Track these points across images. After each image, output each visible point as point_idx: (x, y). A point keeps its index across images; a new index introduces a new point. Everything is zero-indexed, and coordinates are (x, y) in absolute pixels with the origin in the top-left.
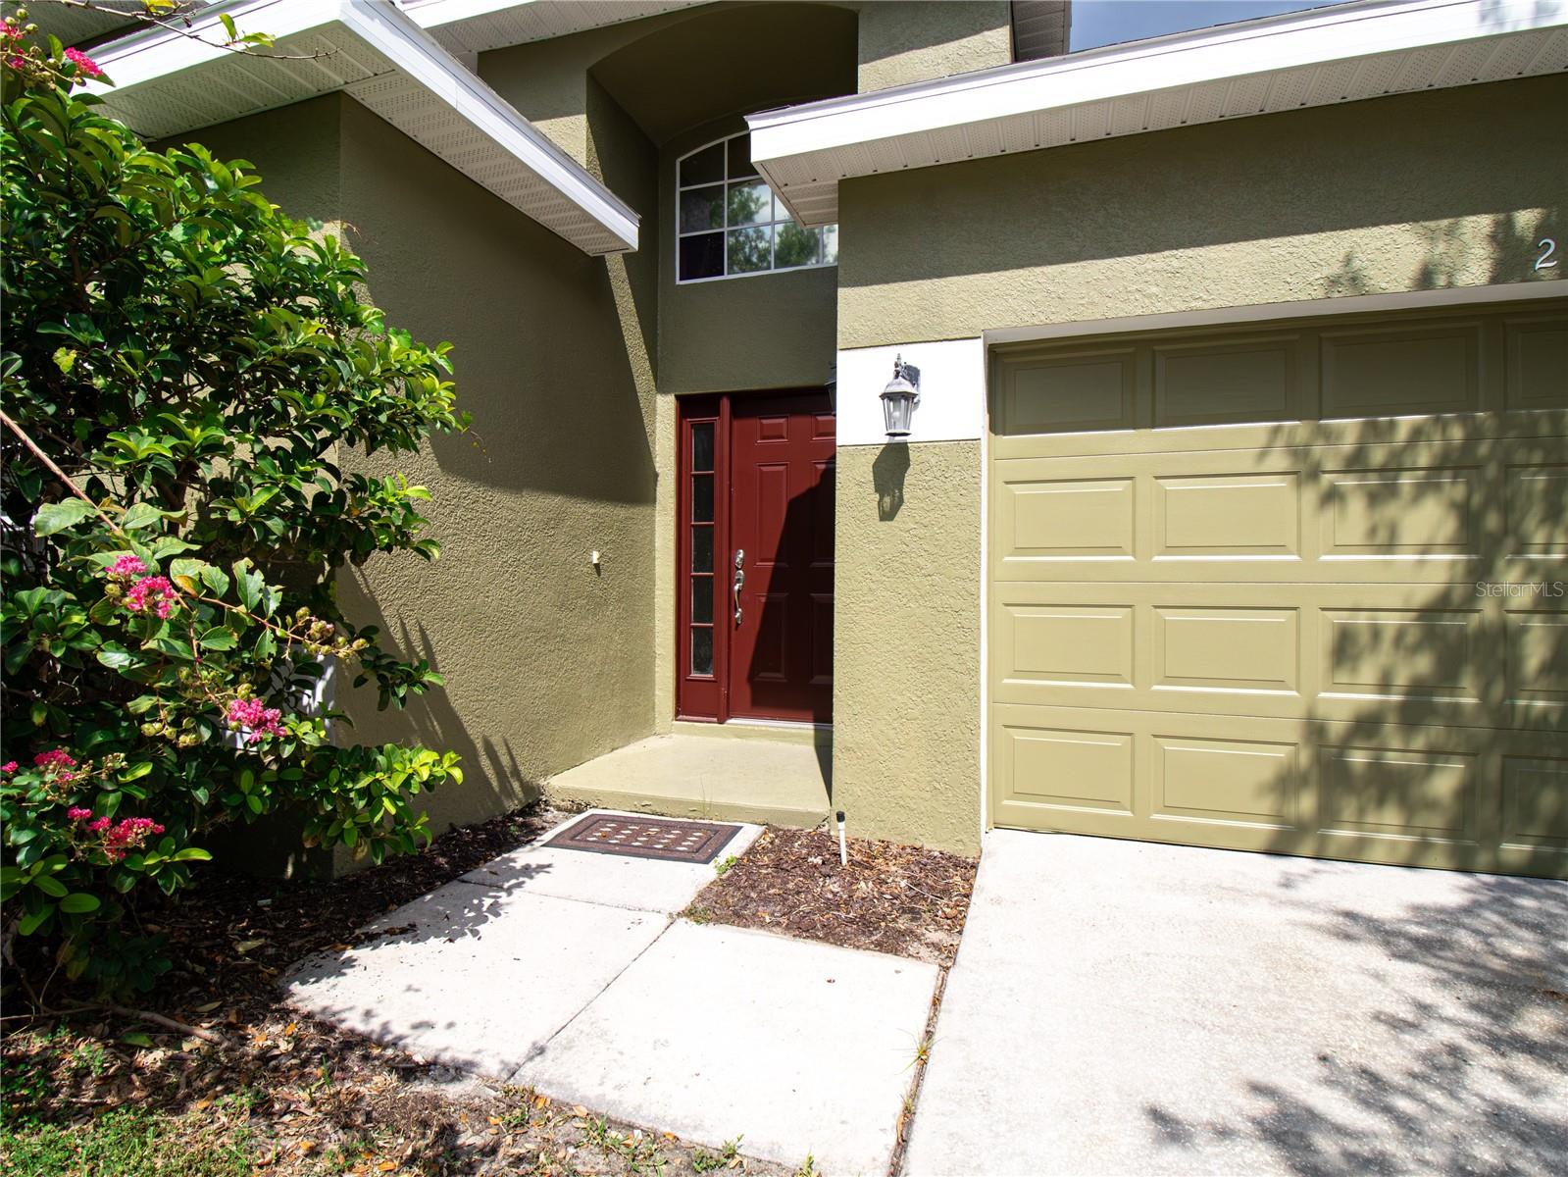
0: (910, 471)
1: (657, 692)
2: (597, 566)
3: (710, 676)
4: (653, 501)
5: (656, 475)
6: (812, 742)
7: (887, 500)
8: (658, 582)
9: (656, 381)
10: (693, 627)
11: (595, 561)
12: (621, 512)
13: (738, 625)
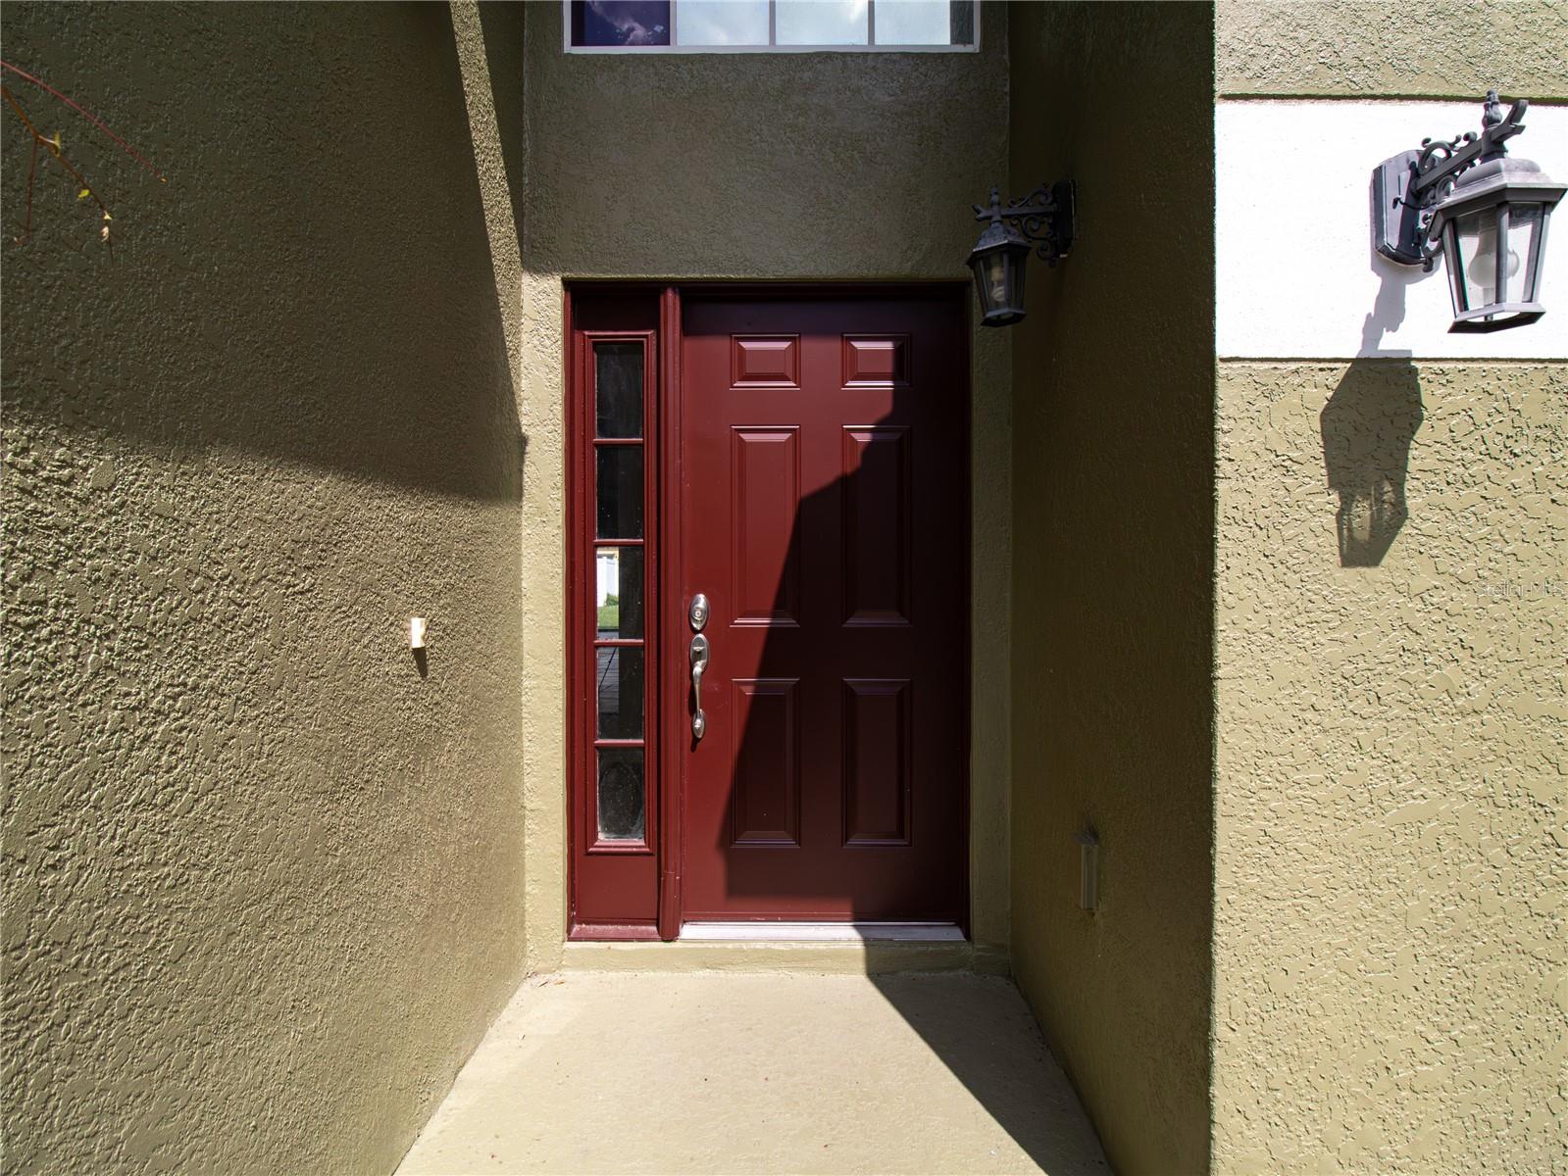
0: (1423, 433)
1: (528, 889)
2: (419, 654)
3: (636, 842)
4: (520, 496)
5: (523, 441)
6: (861, 965)
7: (1362, 511)
8: (528, 661)
9: (521, 246)
10: (599, 747)
11: (417, 643)
12: (460, 518)
13: (696, 740)
